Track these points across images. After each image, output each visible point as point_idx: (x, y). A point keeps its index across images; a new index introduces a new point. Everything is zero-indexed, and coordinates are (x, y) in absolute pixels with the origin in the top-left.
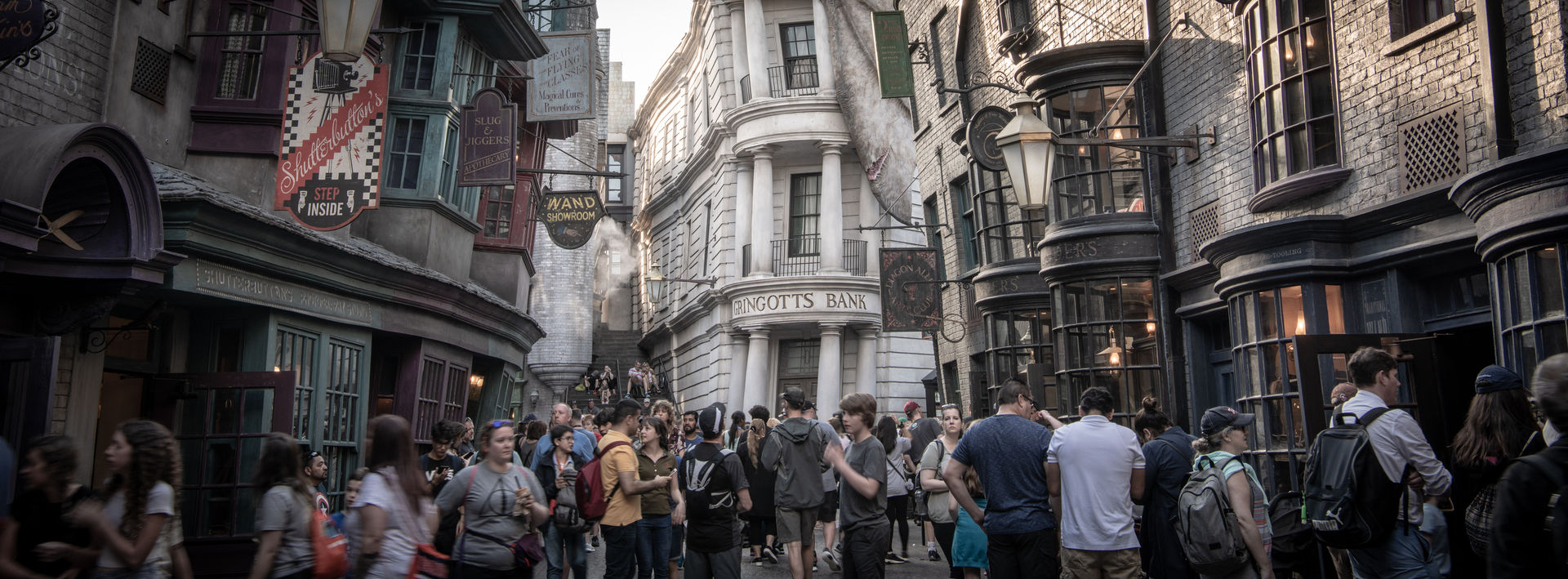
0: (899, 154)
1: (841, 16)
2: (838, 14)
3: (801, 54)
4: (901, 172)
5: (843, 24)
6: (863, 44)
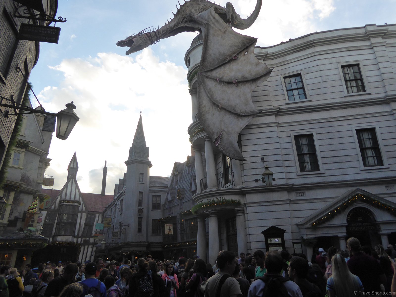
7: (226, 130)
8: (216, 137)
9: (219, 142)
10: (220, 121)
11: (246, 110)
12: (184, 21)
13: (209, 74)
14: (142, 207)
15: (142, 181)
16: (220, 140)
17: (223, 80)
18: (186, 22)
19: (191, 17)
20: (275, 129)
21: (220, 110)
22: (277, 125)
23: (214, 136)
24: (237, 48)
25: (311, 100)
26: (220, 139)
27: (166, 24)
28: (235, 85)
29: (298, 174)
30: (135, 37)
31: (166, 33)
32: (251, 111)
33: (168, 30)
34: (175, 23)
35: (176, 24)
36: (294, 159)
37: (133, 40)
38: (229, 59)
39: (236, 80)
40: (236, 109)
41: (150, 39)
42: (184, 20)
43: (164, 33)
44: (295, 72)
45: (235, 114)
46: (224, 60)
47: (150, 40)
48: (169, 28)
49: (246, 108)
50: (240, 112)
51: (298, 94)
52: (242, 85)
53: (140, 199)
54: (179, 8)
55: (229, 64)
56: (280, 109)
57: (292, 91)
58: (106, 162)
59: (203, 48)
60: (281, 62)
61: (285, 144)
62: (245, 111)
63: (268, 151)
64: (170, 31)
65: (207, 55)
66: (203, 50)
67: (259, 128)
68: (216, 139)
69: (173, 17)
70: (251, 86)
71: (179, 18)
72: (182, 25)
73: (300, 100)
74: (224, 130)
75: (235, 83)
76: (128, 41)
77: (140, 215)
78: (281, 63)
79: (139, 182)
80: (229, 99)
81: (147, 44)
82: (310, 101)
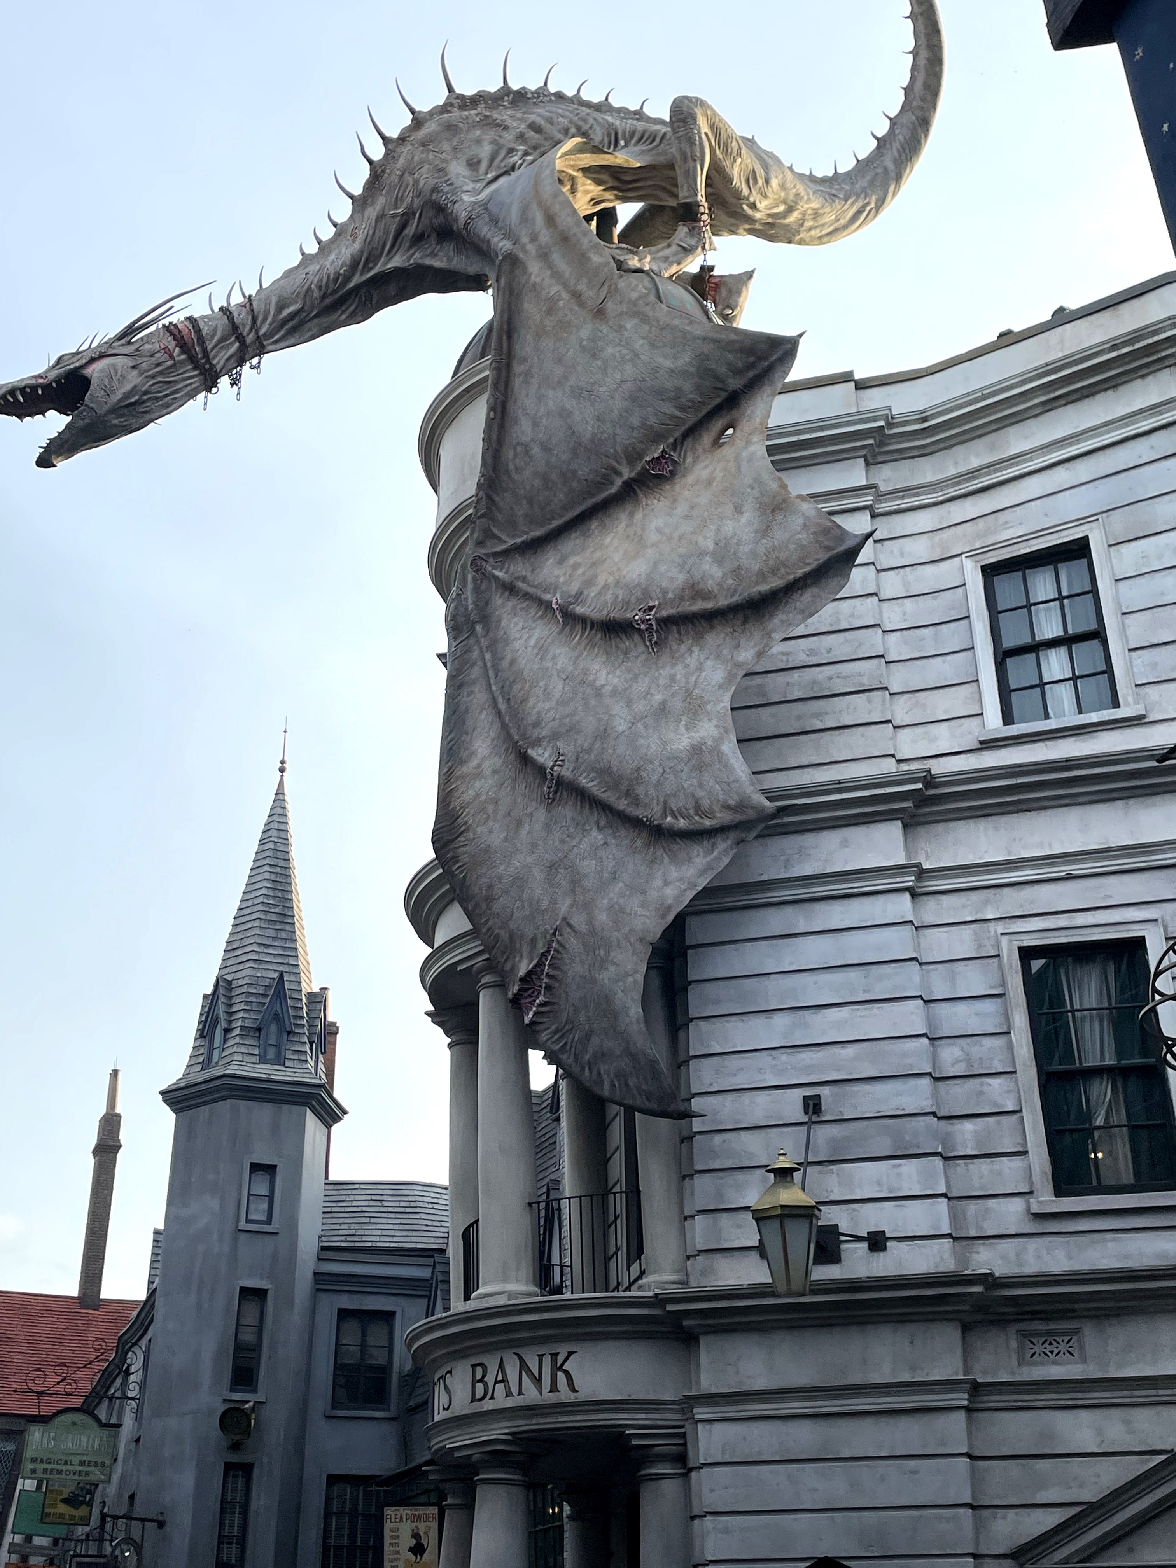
0: (593, 932)
4: (605, 977)
7: (579, 920)
8: (522, 972)
9: (541, 999)
10: (552, 868)
11: (700, 794)
12: (406, 231)
13: (518, 567)
14: (255, 1391)
15: (264, 1218)
16: (548, 988)
17: (579, 610)
18: (419, 239)
19: (441, 209)
20: (902, 906)
21: (554, 800)
22: (909, 880)
23: (517, 959)
24: (669, 409)
25: (1144, 717)
26: (546, 980)
27: (303, 254)
28: (644, 641)
29: (1035, 1209)
30: (102, 356)
31: (301, 310)
32: (726, 807)
33: (316, 294)
34: (357, 246)
35: (361, 252)
36: (1018, 1109)
37: (88, 372)
38: (627, 473)
39: (651, 609)
40: (640, 790)
41: (192, 359)
42: (410, 230)
43: (286, 312)
44: (1055, 536)
45: (635, 823)
46: (599, 479)
47: (195, 369)
48: (321, 280)
49: (701, 785)
50: (666, 810)
51: (1069, 675)
52: (681, 641)
53: (248, 1336)
54: (377, 152)
55: (629, 506)
56: (929, 780)
57: (1031, 657)
58: (115, 1073)
59: (492, 408)
60: (974, 473)
61: (961, 1008)
62: (691, 803)
63: (849, 1051)
64: (327, 301)
65: (511, 454)
66: (489, 422)
67: (797, 907)
68: (522, 980)
69: (343, 211)
70: (738, 646)
71: (381, 217)
72: (397, 261)
73: (1080, 712)
74: (570, 925)
75: (643, 627)
76: (56, 382)
77: (235, 1447)
78: (974, 478)
79: (243, 1225)
80: (605, 730)
81: (177, 391)
82: (1137, 721)
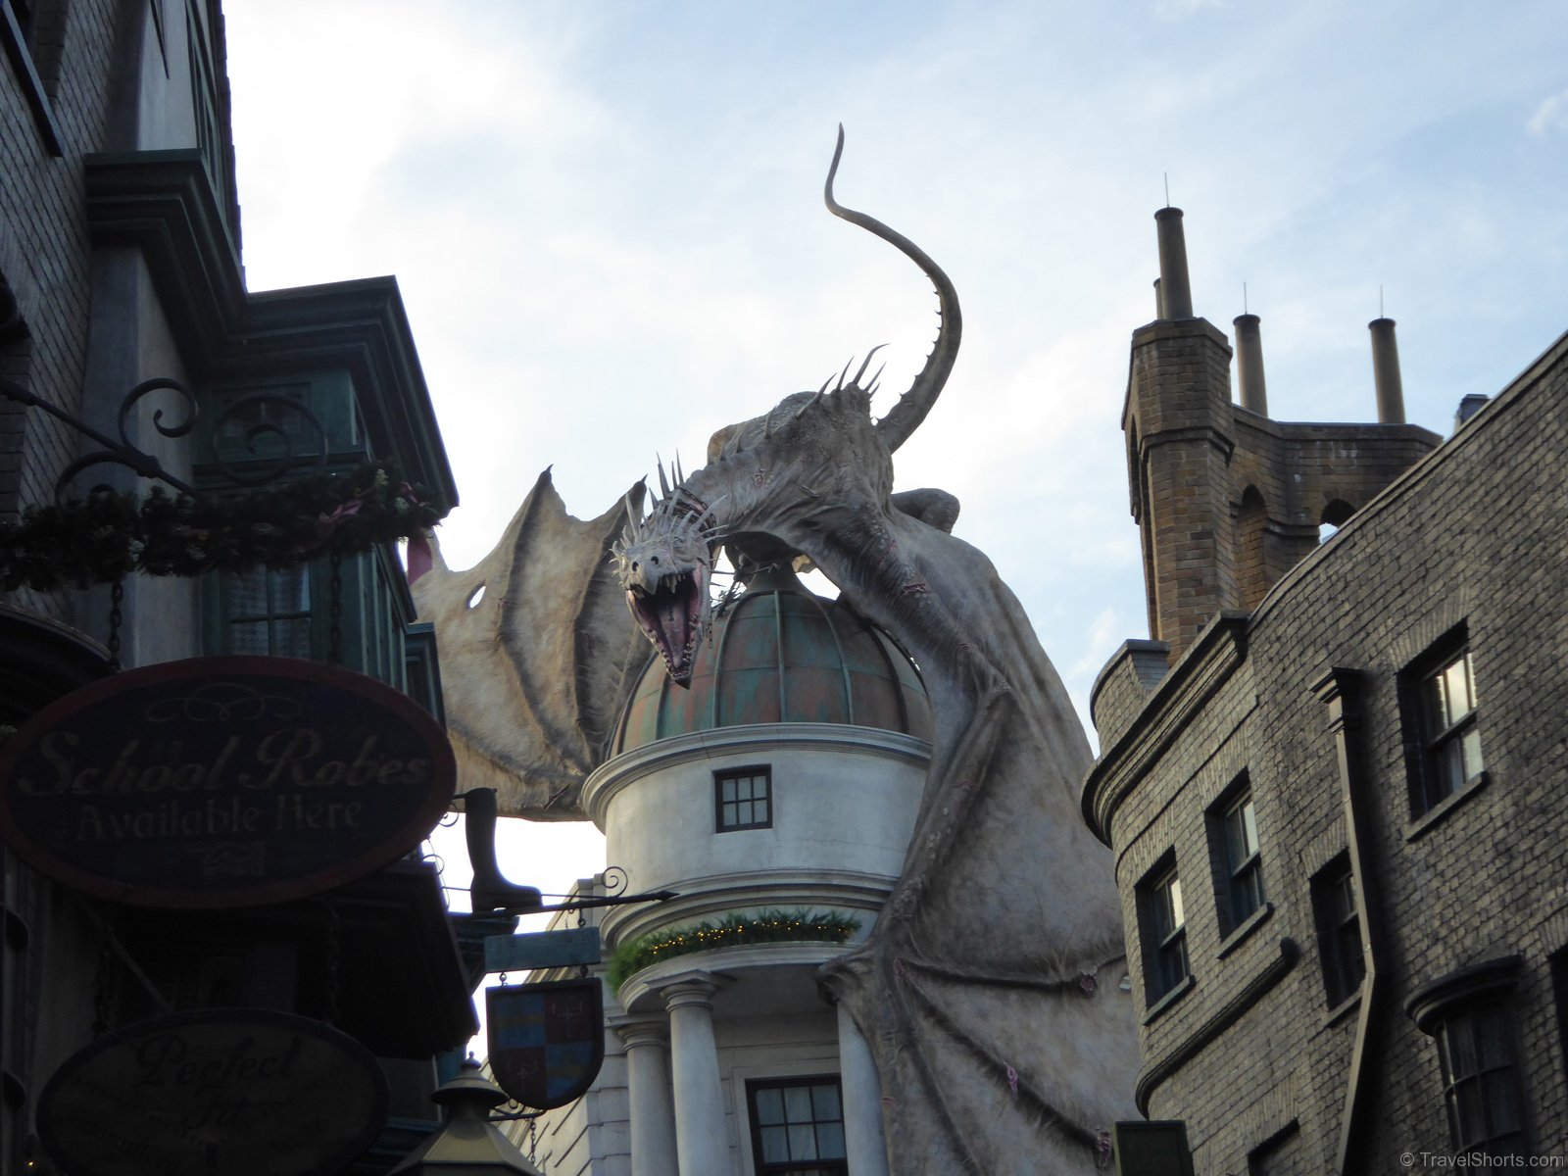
1: (911, 1070)
2: (904, 1066)
3: (797, 1156)
5: (914, 1091)
6: (965, 1141)
13: (932, 992)
17: (1042, 1098)
24: (1106, 937)
34: (762, 494)
39: (1106, 1135)
46: (1036, 962)
55: (1051, 1001)
